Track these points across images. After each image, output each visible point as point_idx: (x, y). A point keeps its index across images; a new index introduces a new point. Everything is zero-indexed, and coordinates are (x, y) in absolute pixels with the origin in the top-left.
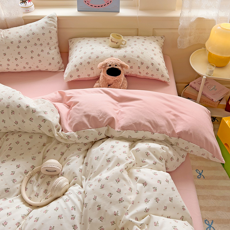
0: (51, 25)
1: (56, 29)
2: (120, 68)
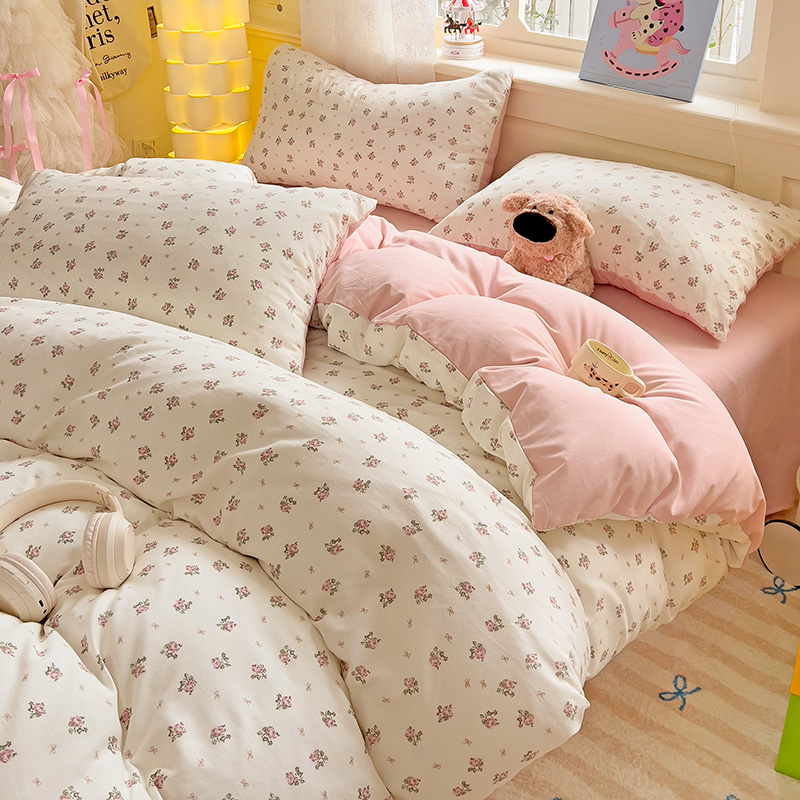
0: (482, 94)
1: (495, 112)
2: (558, 221)
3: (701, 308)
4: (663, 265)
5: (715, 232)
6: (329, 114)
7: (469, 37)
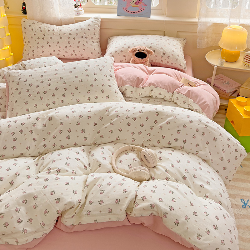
0: (95, 24)
1: (99, 28)
3: (180, 65)
4: (168, 57)
5: (175, 47)
6: (53, 37)
7: (80, 9)
